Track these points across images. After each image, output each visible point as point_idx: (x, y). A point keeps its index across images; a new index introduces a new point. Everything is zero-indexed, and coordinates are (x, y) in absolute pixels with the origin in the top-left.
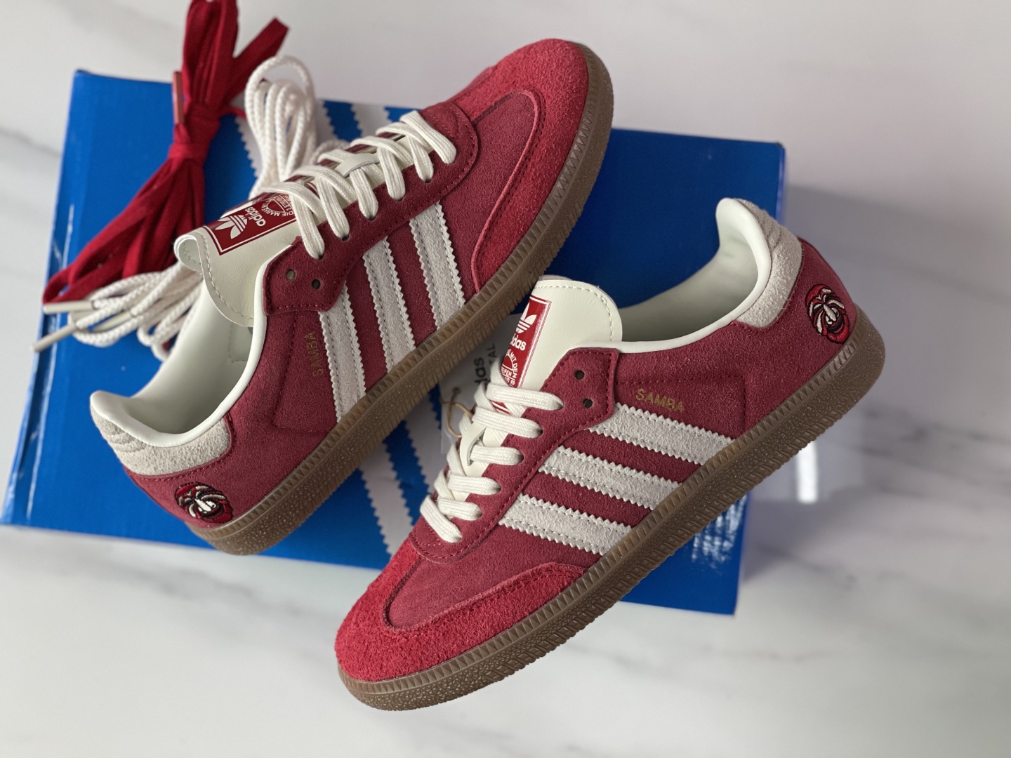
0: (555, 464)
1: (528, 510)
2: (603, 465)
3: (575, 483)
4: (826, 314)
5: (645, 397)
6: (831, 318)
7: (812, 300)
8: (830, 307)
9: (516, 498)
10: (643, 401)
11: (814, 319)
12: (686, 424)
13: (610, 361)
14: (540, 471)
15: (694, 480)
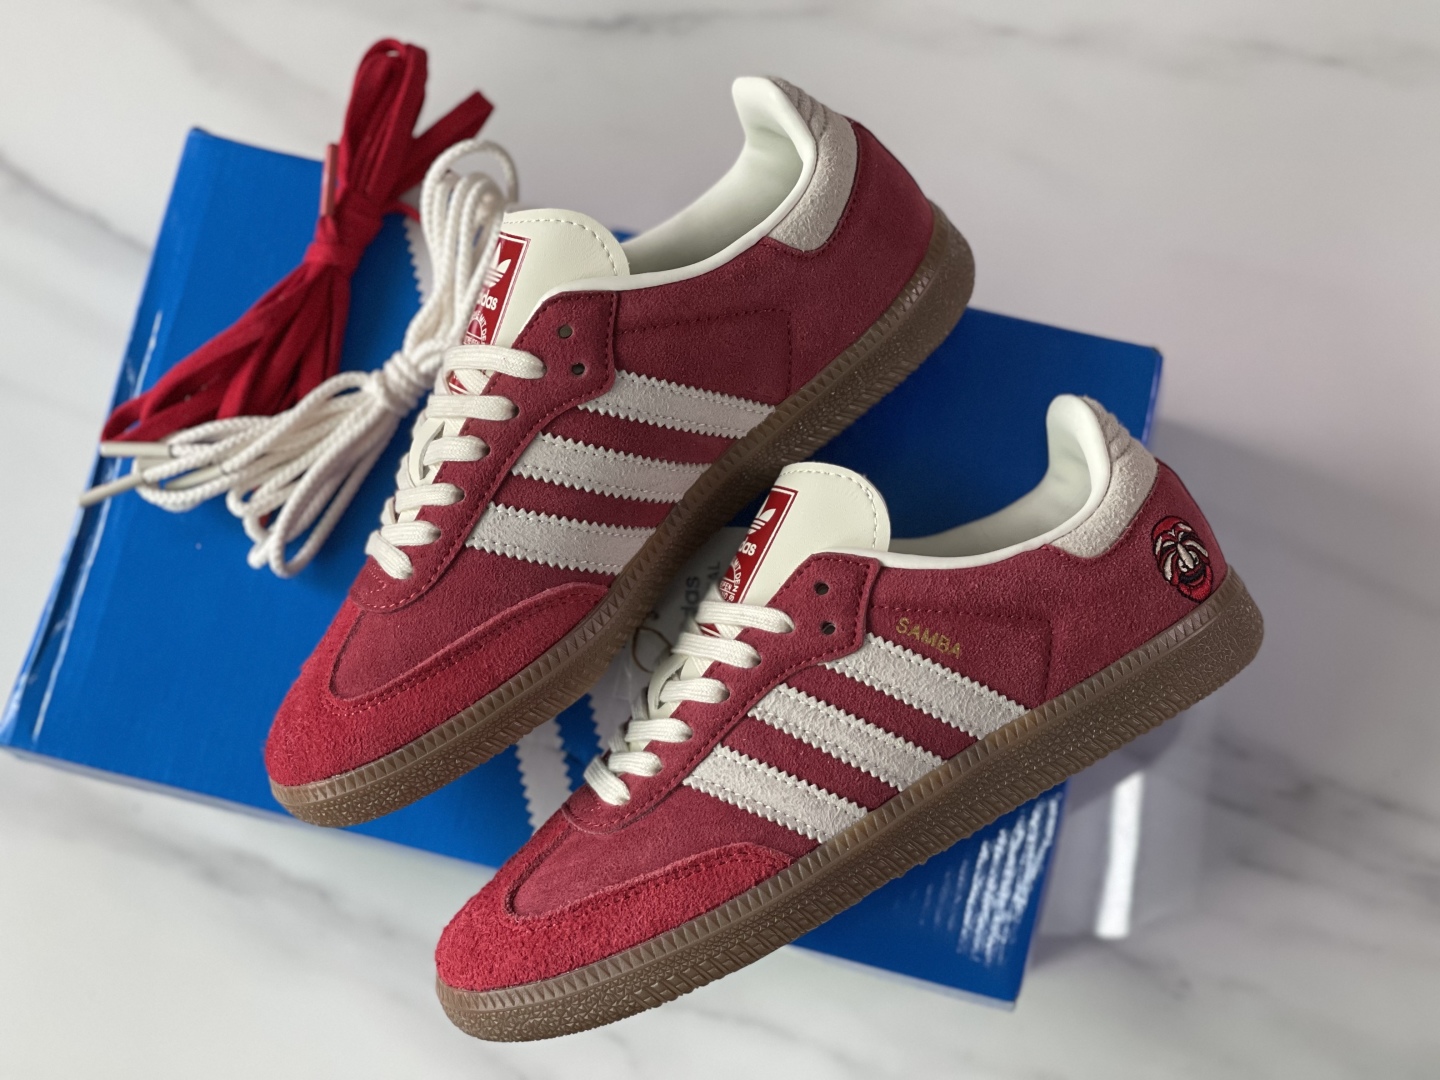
0: (771, 707)
1: (726, 768)
2: (839, 716)
3: (795, 737)
4: (1180, 557)
5: (909, 631)
6: (1187, 563)
7: (1161, 534)
8: (1188, 549)
9: (712, 750)
10: (905, 635)
12: (963, 676)
13: (866, 575)
14: (749, 715)
15: (965, 759)
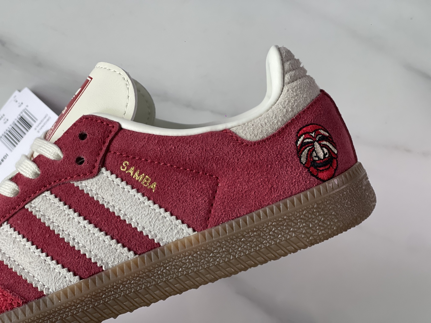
0: (38, 204)
1: (5, 237)
2: (74, 216)
3: (46, 225)
4: (314, 151)
5: (127, 170)
6: (319, 155)
7: (304, 134)
8: (322, 146)
9: (1, 225)
10: (125, 172)
11: (300, 150)
12: (155, 203)
13: (111, 132)
14: (26, 207)
15: (150, 256)
